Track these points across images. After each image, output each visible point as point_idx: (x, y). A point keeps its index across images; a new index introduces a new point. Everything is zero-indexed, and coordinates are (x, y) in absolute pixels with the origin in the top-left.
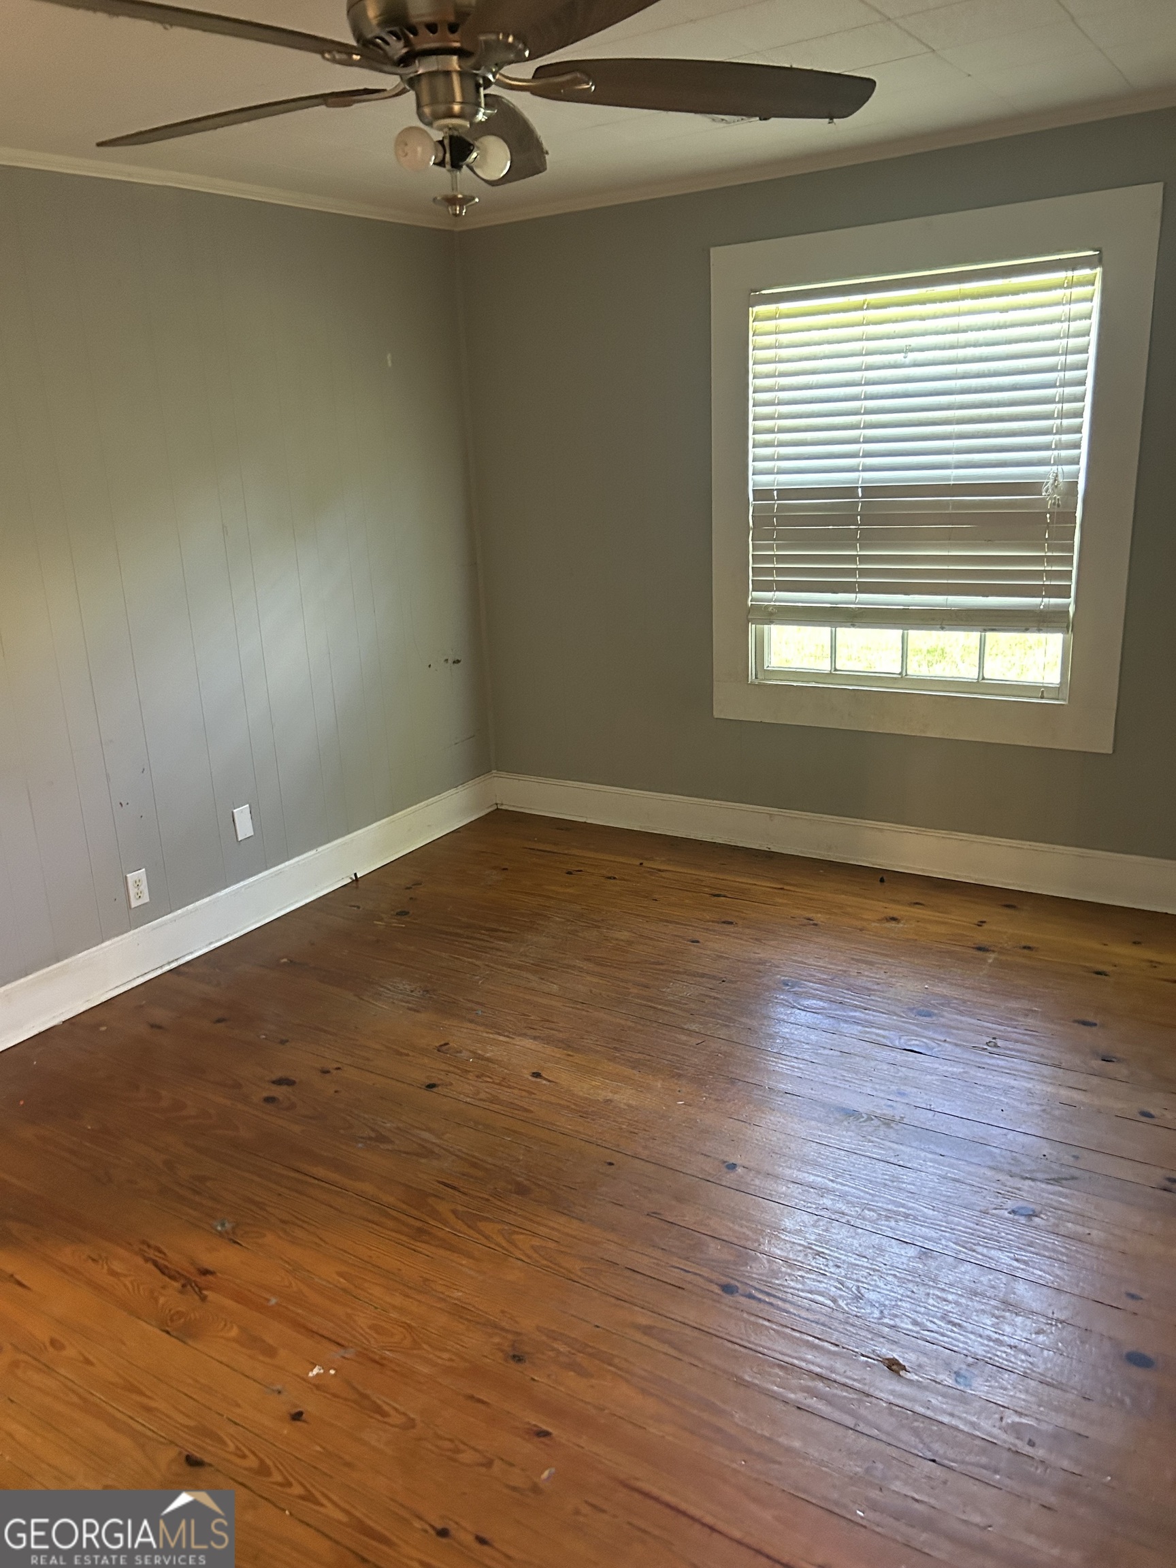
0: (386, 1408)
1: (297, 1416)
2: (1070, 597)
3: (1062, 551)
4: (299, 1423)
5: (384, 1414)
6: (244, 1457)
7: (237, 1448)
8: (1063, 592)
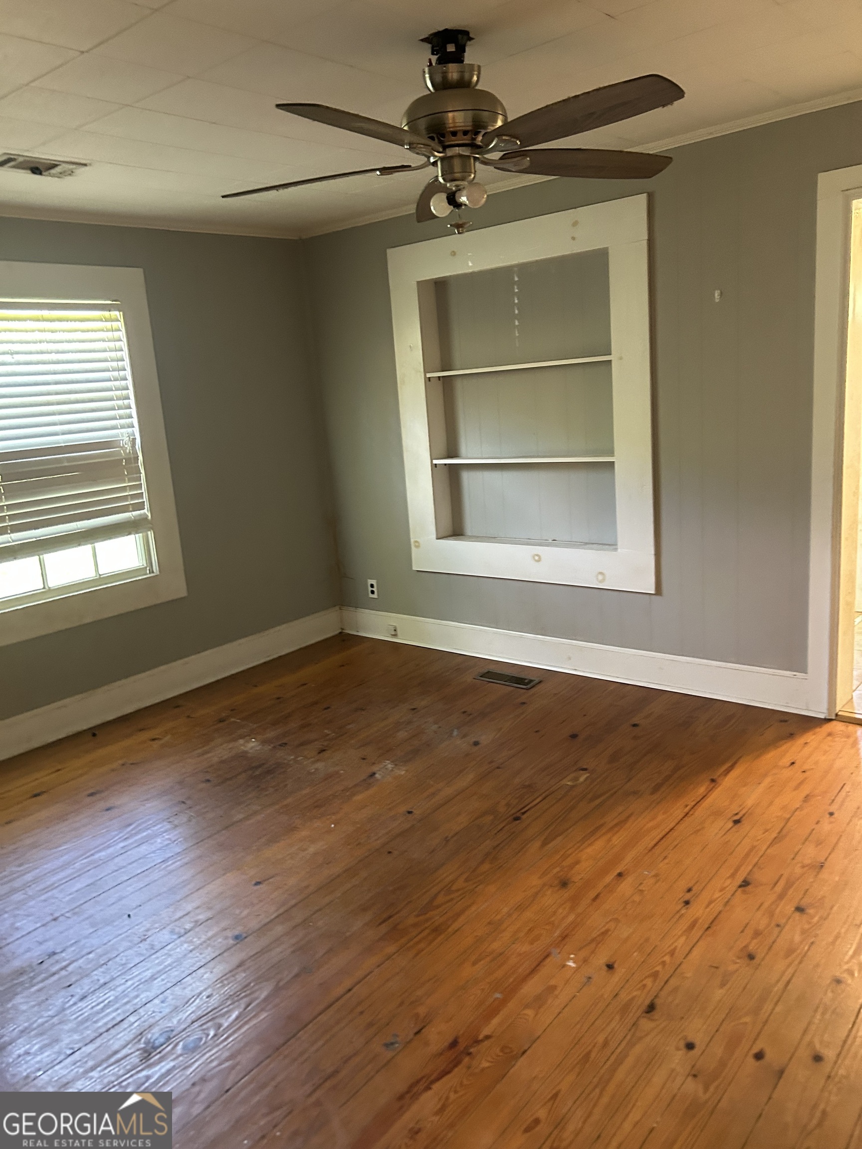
0: (604, 929)
1: (610, 967)
2: (144, 509)
3: (135, 481)
4: (616, 966)
5: (607, 931)
6: (644, 986)
7: (639, 989)
8: (141, 506)
